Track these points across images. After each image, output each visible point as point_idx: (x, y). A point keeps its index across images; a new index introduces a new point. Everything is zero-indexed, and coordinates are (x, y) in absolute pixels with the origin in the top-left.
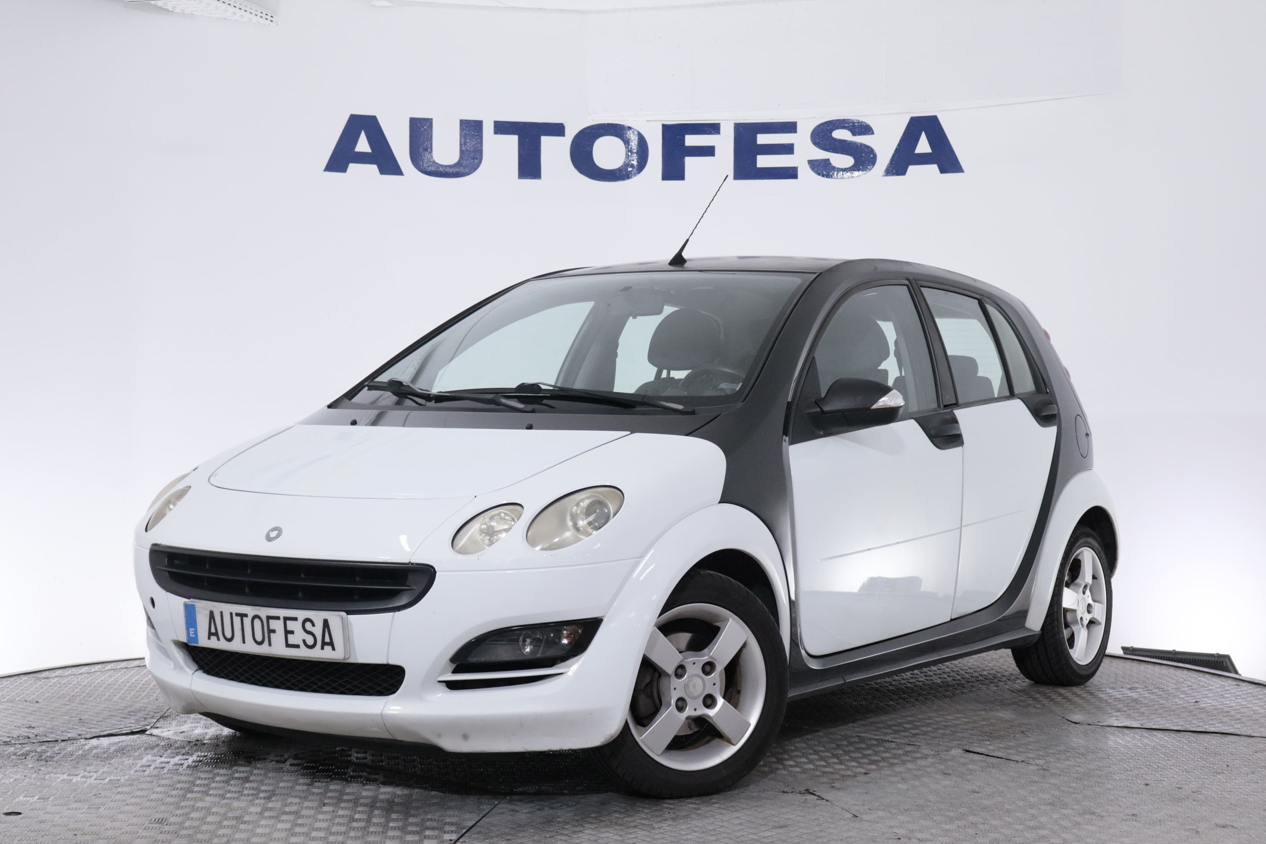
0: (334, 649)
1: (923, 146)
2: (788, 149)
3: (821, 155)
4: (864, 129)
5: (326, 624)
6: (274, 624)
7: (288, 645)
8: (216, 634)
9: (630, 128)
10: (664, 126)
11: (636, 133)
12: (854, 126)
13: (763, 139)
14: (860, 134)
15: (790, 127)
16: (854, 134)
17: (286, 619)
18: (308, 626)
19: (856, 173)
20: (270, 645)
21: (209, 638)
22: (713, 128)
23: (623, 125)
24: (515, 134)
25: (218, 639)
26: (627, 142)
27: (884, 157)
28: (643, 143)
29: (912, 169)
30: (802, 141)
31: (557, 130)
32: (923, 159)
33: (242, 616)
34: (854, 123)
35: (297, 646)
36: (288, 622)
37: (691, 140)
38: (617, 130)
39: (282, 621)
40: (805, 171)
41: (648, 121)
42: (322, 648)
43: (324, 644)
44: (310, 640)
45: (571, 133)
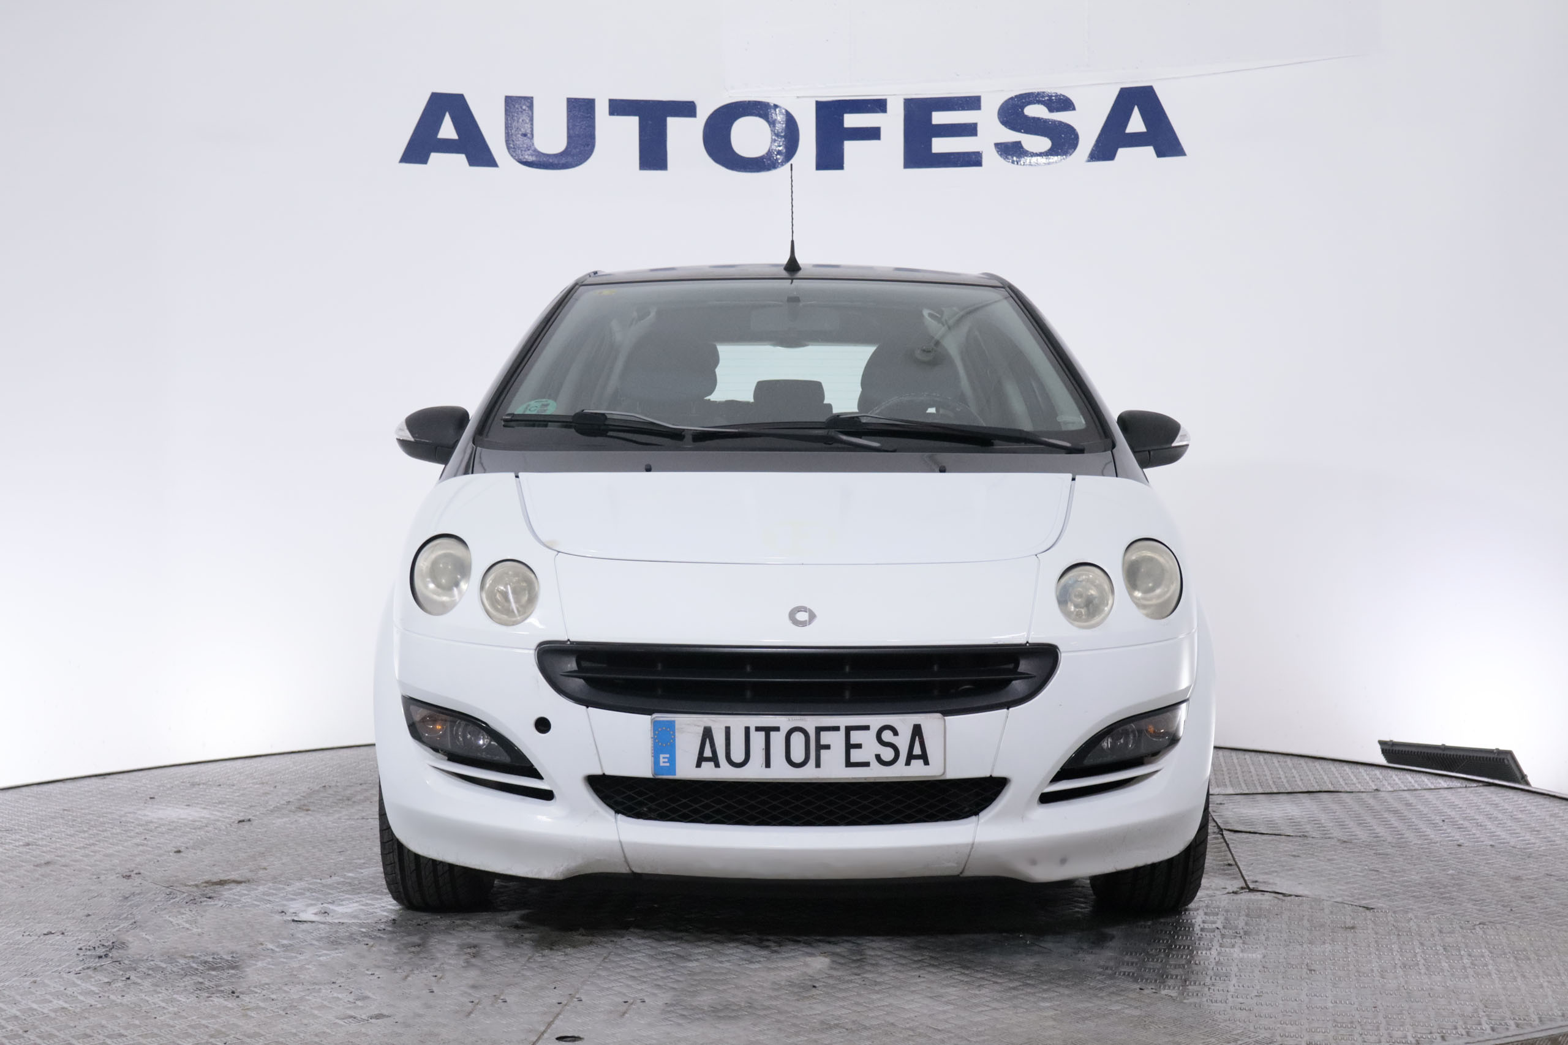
0: (926, 763)
1: (1136, 124)
2: (970, 130)
3: (1011, 136)
4: (1064, 104)
5: (917, 731)
6: (826, 738)
7: (849, 764)
8: (714, 759)
9: (776, 106)
10: (818, 103)
11: (784, 111)
12: (1050, 100)
13: (939, 118)
14: (1058, 110)
15: (972, 103)
16: (1051, 110)
17: (849, 729)
18: (887, 736)
19: (1055, 159)
20: (818, 765)
21: (698, 765)
22: (879, 106)
23: (768, 103)
24: (635, 115)
25: (717, 765)
26: (772, 123)
27: (1088, 139)
28: (791, 123)
29: (1122, 152)
30: (987, 120)
31: (687, 109)
32: (1136, 140)
33: (768, 731)
34: (1052, 96)
35: (866, 764)
36: (853, 733)
37: (851, 120)
38: (759, 109)
39: (842, 733)
40: (991, 157)
41: (798, 97)
42: (908, 763)
43: (911, 757)
44: (888, 754)
45: (704, 112)
